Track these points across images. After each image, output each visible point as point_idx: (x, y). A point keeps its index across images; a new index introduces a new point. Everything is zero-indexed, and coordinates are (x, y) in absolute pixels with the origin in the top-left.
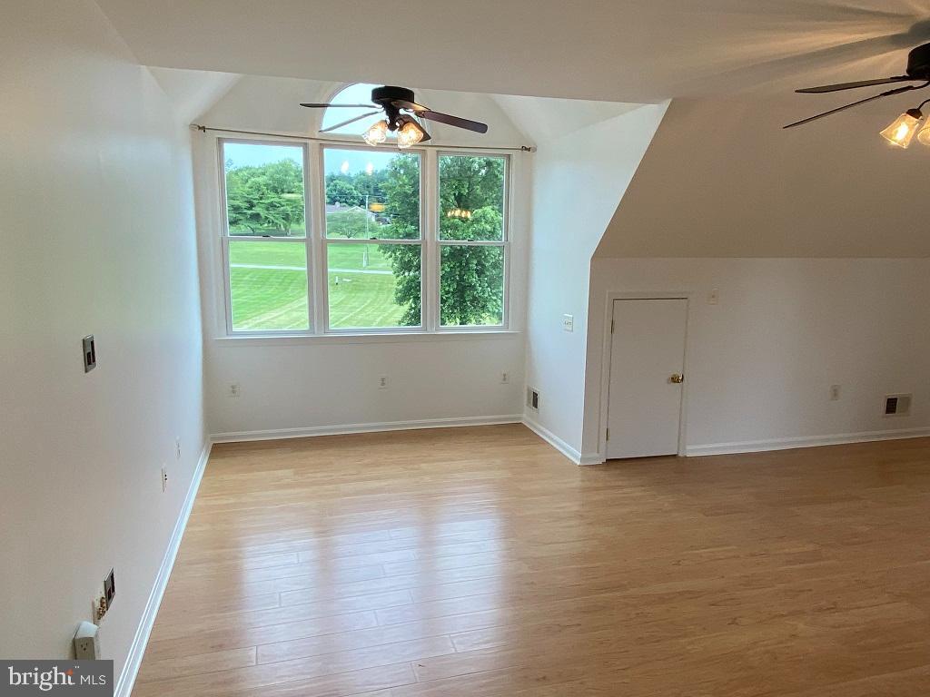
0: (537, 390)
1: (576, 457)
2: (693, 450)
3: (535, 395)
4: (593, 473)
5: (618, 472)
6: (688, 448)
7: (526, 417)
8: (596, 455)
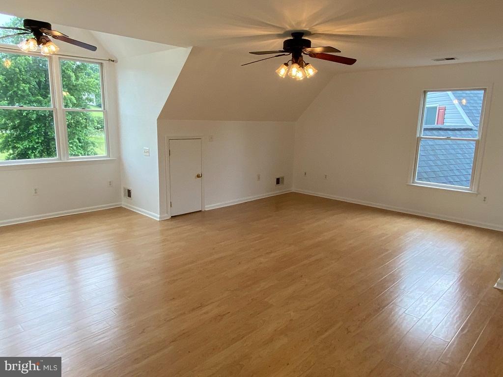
0: (130, 188)
1: (157, 217)
2: (208, 207)
3: (129, 191)
4: (166, 223)
5: (178, 221)
6: (206, 207)
7: (124, 203)
8: (166, 215)
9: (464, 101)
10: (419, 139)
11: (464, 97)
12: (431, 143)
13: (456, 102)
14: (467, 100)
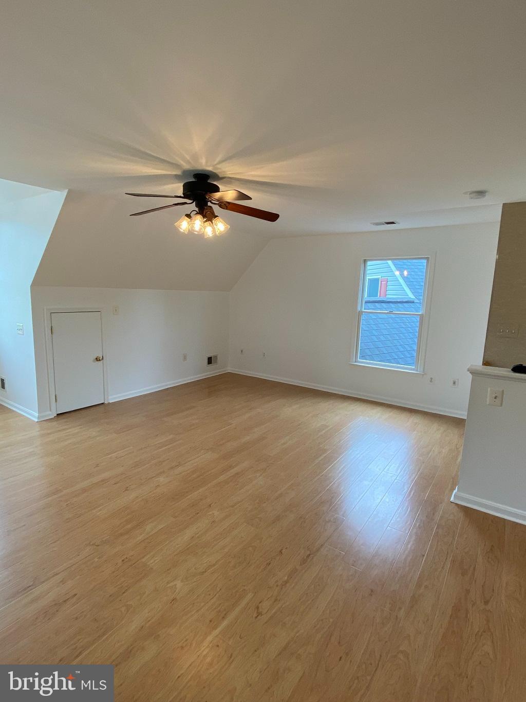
0: (4, 377)
1: (34, 417)
3: (3, 380)
4: (46, 424)
8: (49, 413)
9: (406, 273)
10: (360, 313)
11: (405, 269)
12: (374, 317)
13: (397, 273)
14: (408, 272)
